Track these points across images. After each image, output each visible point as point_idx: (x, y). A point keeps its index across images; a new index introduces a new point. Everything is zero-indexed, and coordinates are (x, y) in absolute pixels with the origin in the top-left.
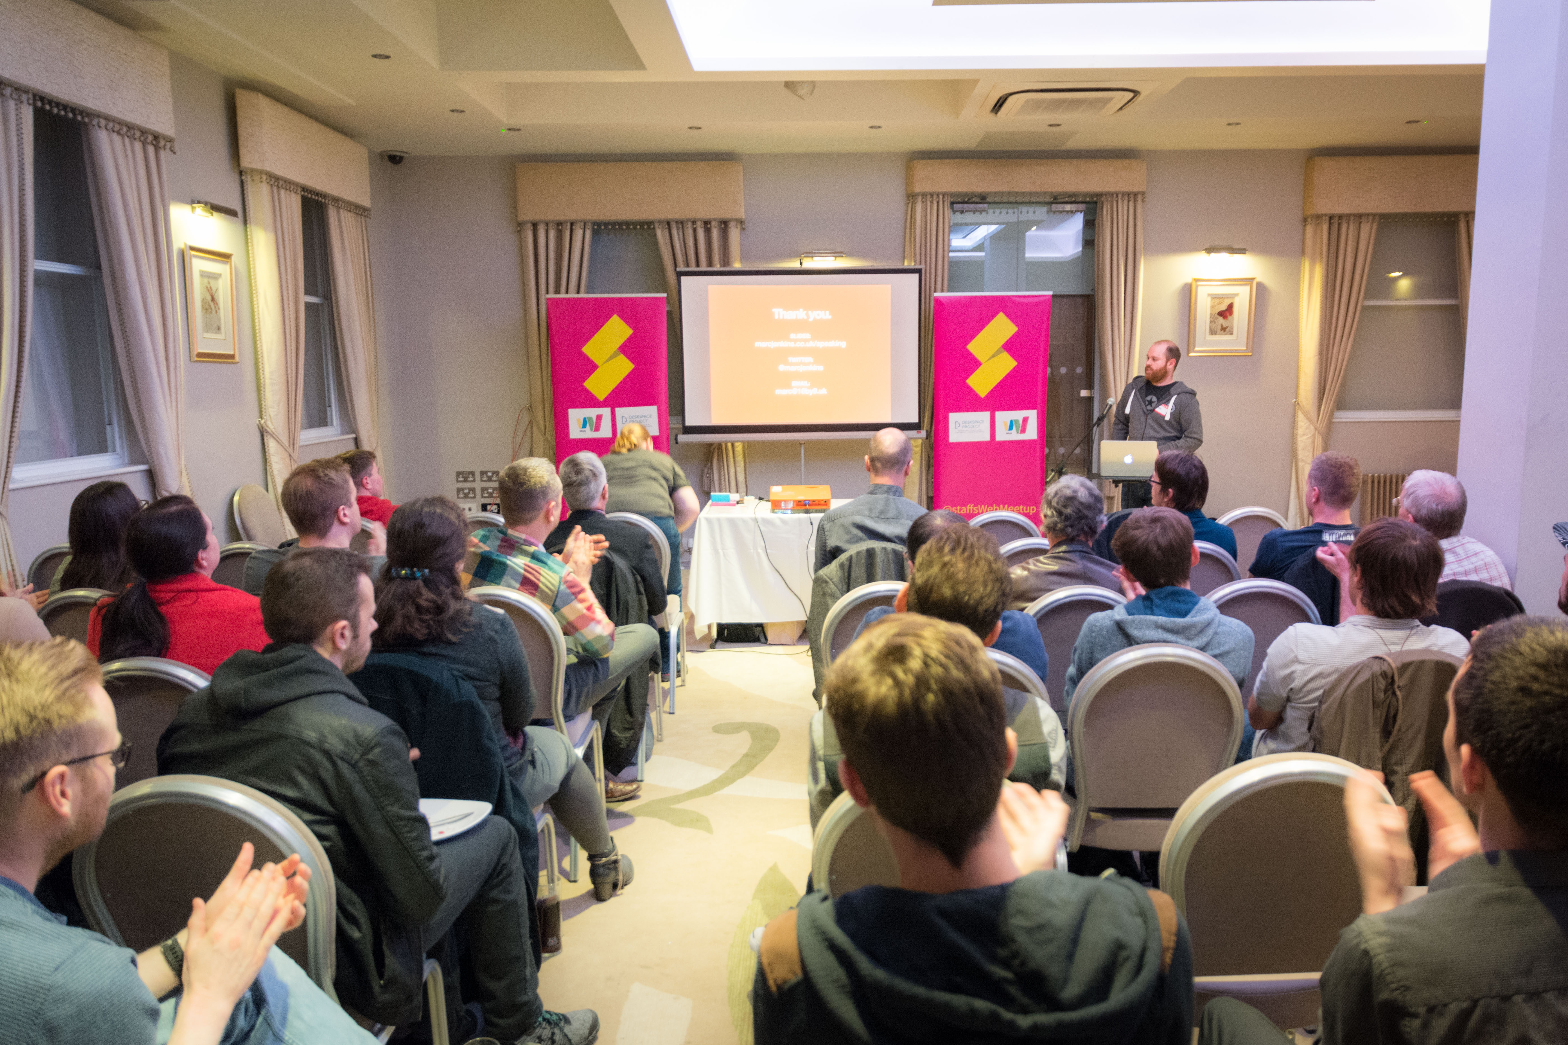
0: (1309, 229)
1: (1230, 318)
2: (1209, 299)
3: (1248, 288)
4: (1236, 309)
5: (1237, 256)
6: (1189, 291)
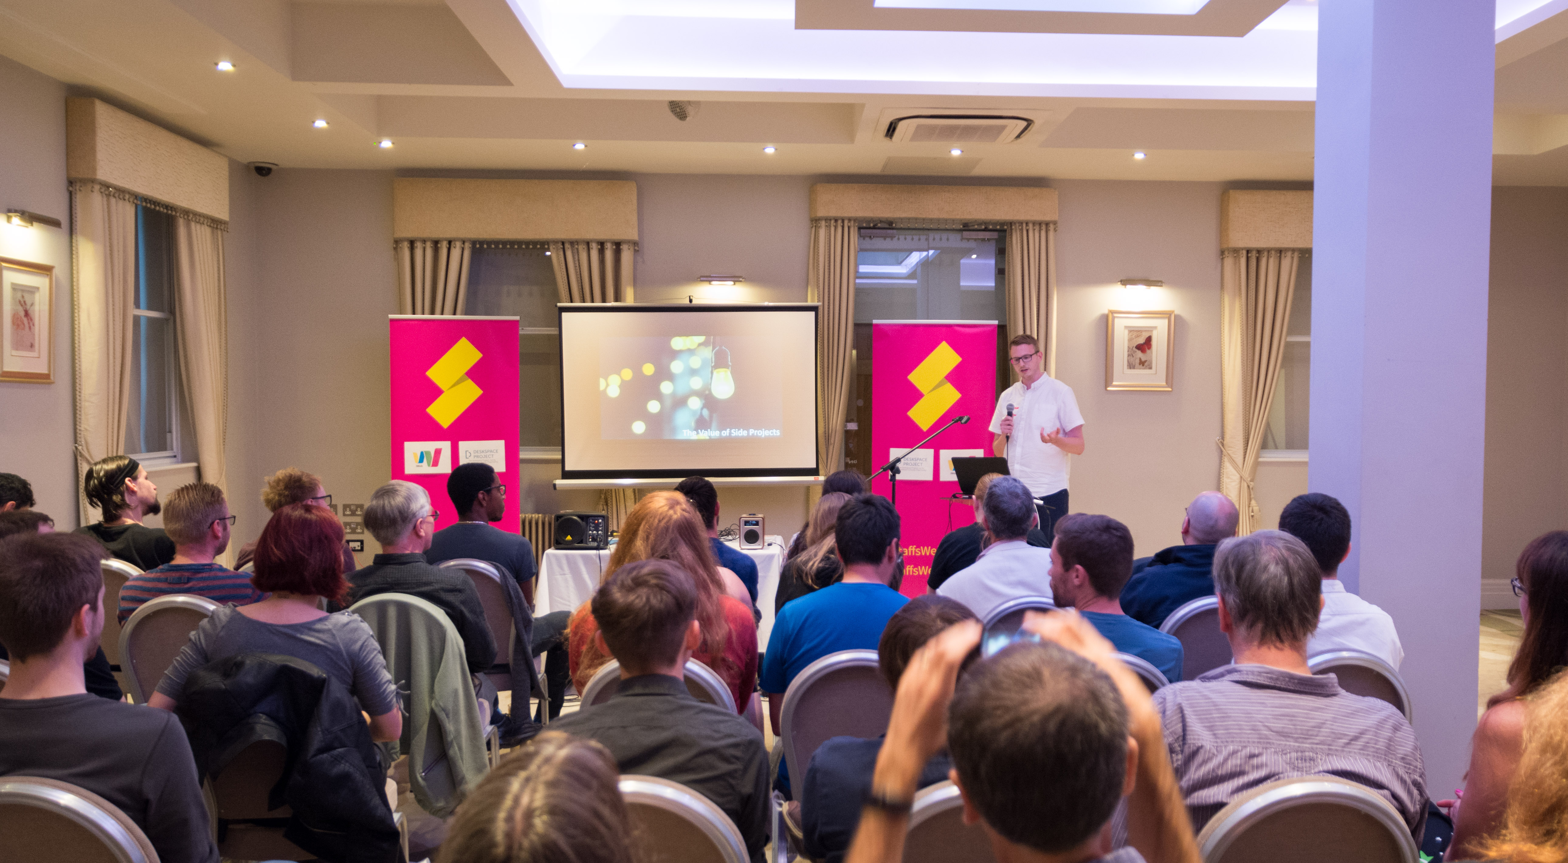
0: (1229, 262)
1: (1148, 351)
2: (1126, 332)
3: (1166, 321)
4: (1154, 342)
5: (1154, 289)
6: (1105, 323)
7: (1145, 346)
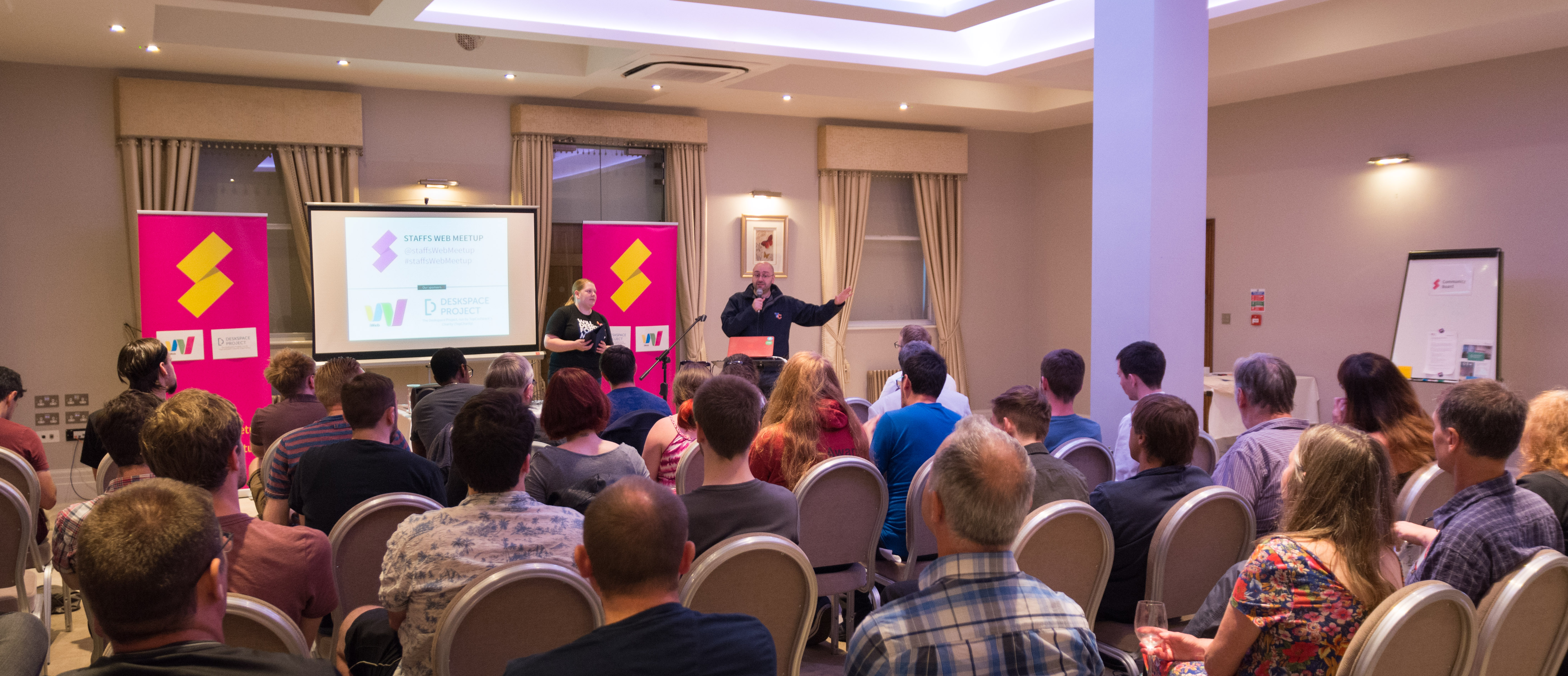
0: (824, 179)
1: (770, 247)
2: (755, 232)
3: (783, 223)
4: (774, 240)
5: (774, 199)
6: (740, 224)
7: (768, 243)
